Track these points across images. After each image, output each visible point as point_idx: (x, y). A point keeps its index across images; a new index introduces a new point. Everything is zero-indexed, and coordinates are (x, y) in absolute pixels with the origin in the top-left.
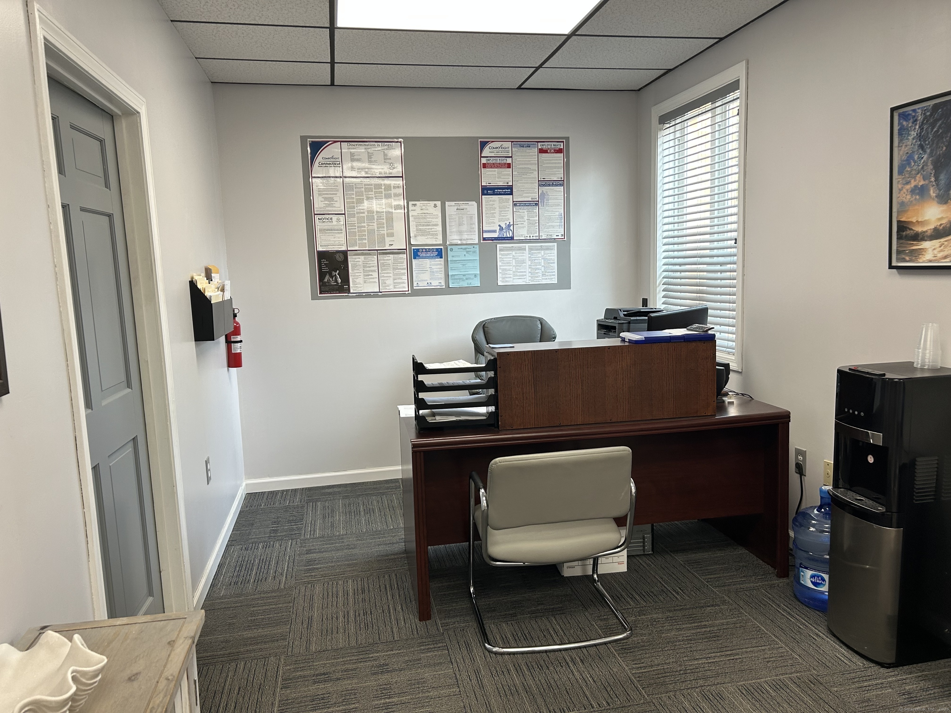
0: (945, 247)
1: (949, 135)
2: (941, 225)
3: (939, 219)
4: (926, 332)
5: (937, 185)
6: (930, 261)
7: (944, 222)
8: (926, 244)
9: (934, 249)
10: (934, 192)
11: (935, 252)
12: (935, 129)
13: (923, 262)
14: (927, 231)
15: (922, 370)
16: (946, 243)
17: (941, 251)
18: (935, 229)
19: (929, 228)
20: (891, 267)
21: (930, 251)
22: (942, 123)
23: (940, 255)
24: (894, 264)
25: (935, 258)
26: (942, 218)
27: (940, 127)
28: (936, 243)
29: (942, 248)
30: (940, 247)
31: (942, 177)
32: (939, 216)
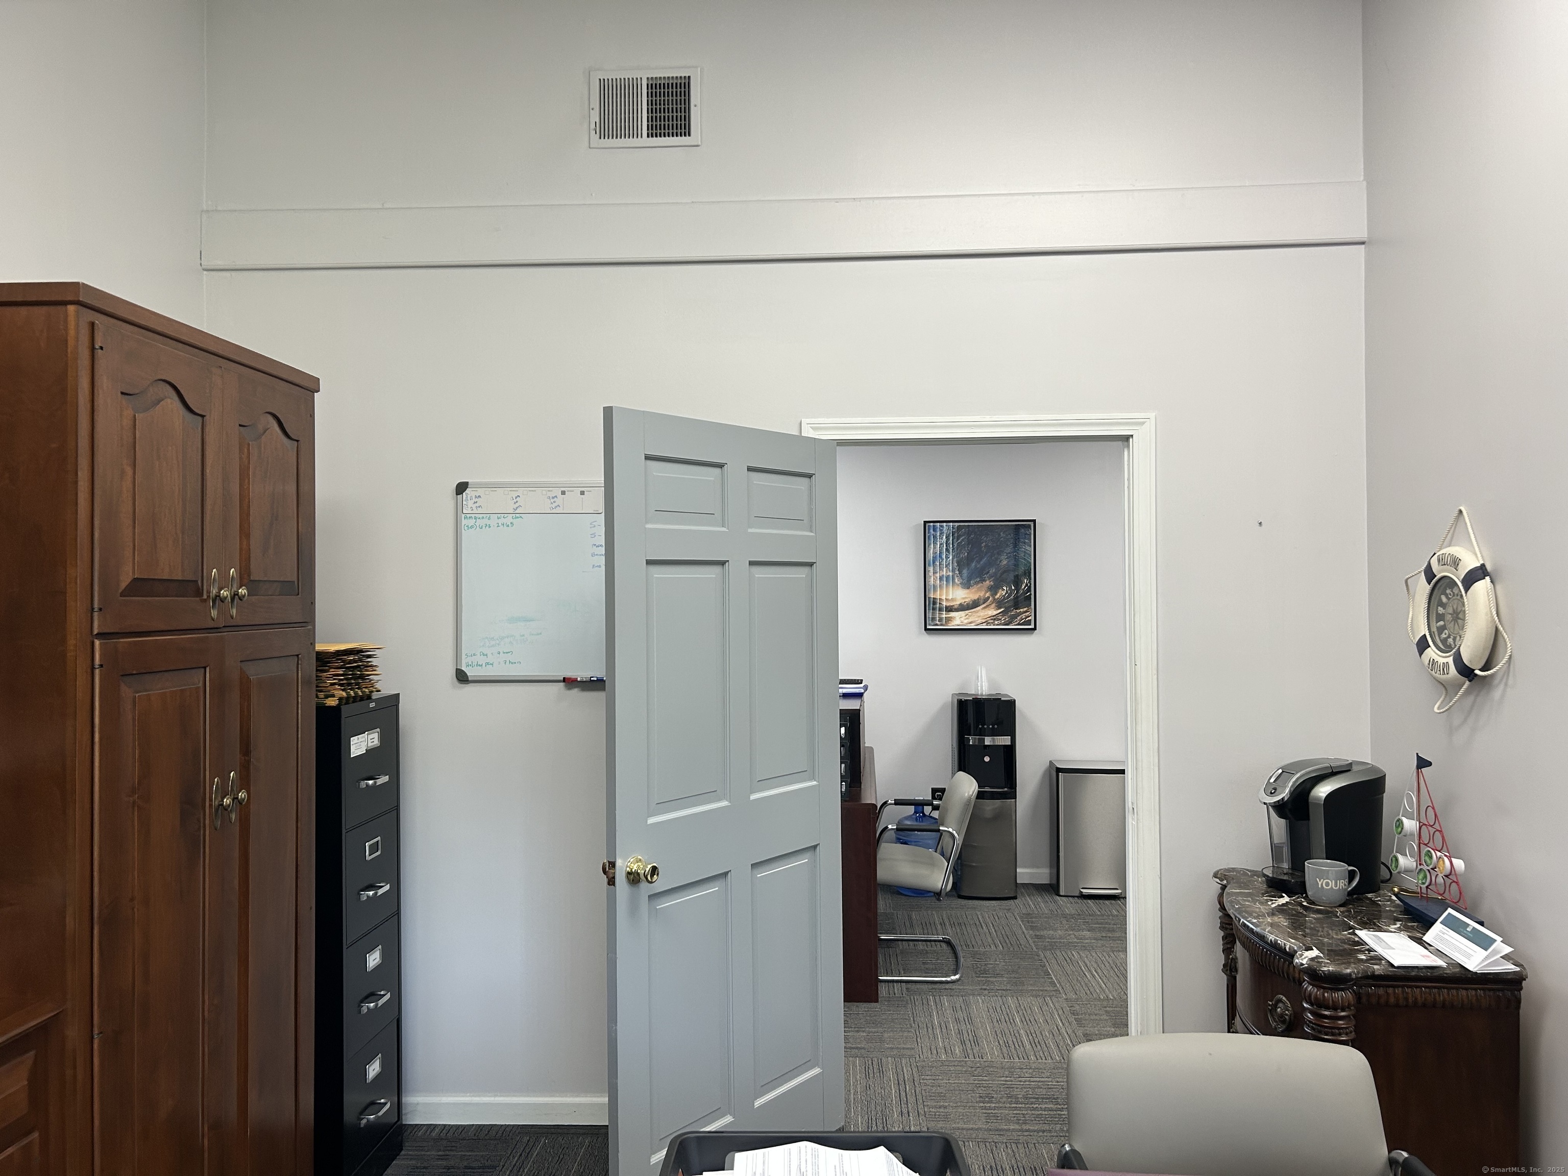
0: (970, 616)
1: (970, 546)
2: (965, 602)
3: (964, 598)
4: (981, 672)
5: (961, 576)
6: (958, 625)
7: (967, 600)
8: (952, 614)
9: (961, 617)
10: (958, 581)
11: (962, 619)
12: (959, 541)
13: (953, 626)
14: (953, 606)
15: (982, 695)
16: (970, 614)
17: (967, 619)
18: (961, 604)
19: (956, 603)
20: (926, 629)
21: (957, 618)
22: (965, 538)
23: (966, 621)
24: (928, 627)
25: (962, 623)
26: (966, 598)
27: (963, 540)
28: (962, 613)
29: (967, 617)
30: (966, 616)
31: (965, 572)
32: (964, 596)
